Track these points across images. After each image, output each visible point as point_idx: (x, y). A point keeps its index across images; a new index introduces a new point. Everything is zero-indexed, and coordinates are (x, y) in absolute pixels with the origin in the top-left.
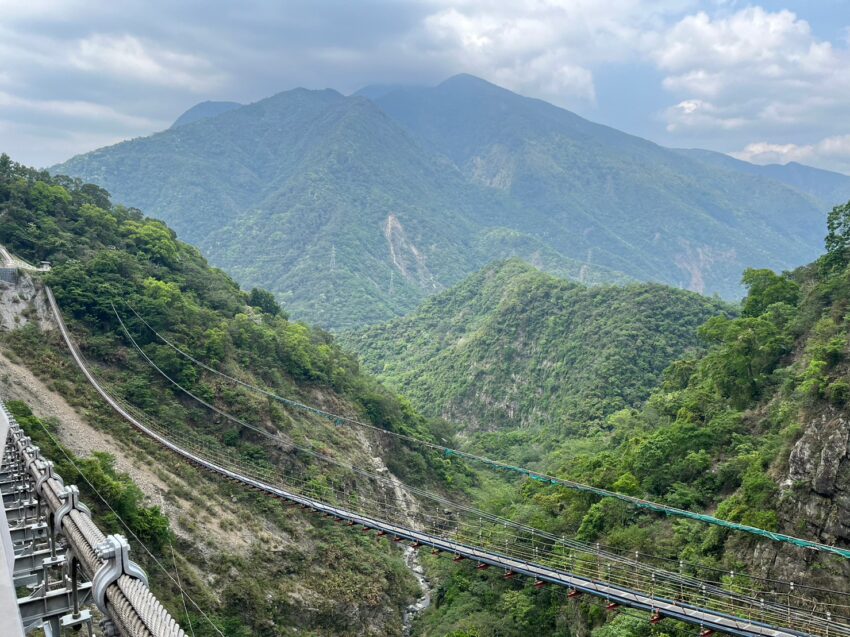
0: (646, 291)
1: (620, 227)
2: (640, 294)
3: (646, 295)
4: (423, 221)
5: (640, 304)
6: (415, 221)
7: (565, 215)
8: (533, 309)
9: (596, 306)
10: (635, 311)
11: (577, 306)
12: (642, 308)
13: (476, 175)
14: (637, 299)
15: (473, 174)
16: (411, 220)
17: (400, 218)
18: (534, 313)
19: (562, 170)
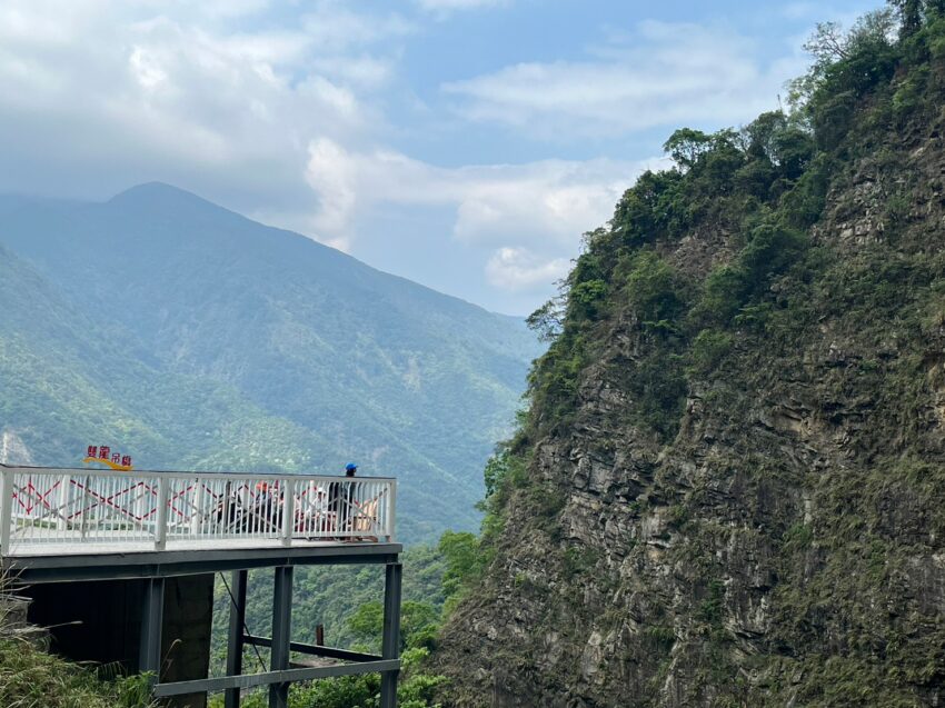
0: (435, 558)
1: (433, 446)
2: (427, 562)
3: (435, 565)
4: (73, 441)
5: (426, 580)
6: (56, 442)
7: (339, 426)
8: (258, 597)
9: (360, 588)
10: (419, 592)
11: (330, 589)
12: (430, 586)
13: (180, 355)
14: (422, 572)
15: (175, 354)
16: (47, 440)
17: (26, 438)
18: (259, 605)
19: (331, 348)
